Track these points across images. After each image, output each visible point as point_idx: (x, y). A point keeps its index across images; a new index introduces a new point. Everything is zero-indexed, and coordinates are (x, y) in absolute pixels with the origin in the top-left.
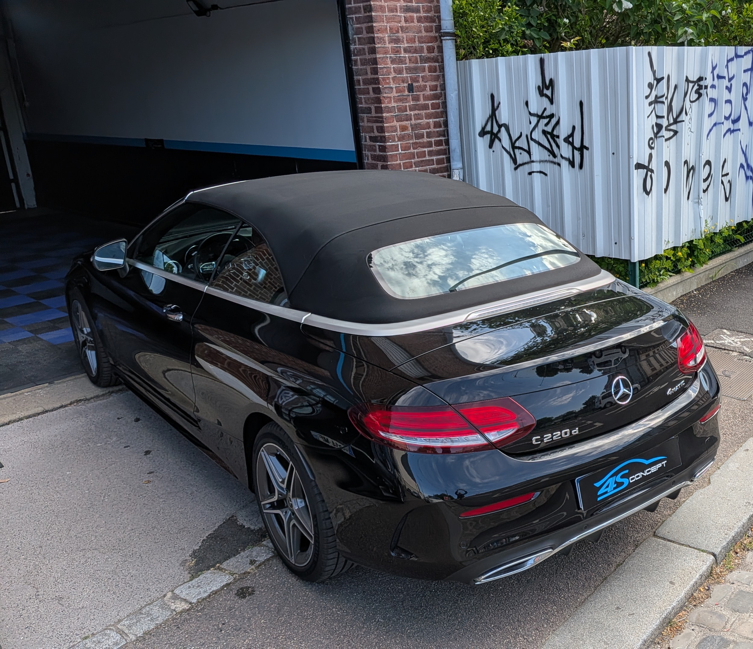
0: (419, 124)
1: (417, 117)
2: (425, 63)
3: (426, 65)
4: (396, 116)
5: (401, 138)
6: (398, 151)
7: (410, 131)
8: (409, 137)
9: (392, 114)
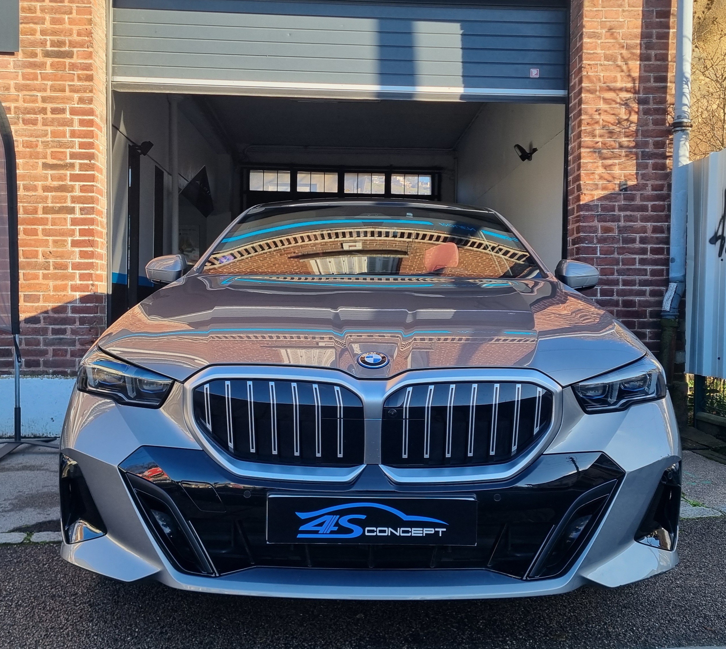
0: (631, 227)
1: (628, 219)
2: (649, 159)
3: (651, 162)
4: (598, 215)
5: (601, 241)
6: (596, 254)
7: (616, 233)
8: (613, 240)
9: (593, 213)
